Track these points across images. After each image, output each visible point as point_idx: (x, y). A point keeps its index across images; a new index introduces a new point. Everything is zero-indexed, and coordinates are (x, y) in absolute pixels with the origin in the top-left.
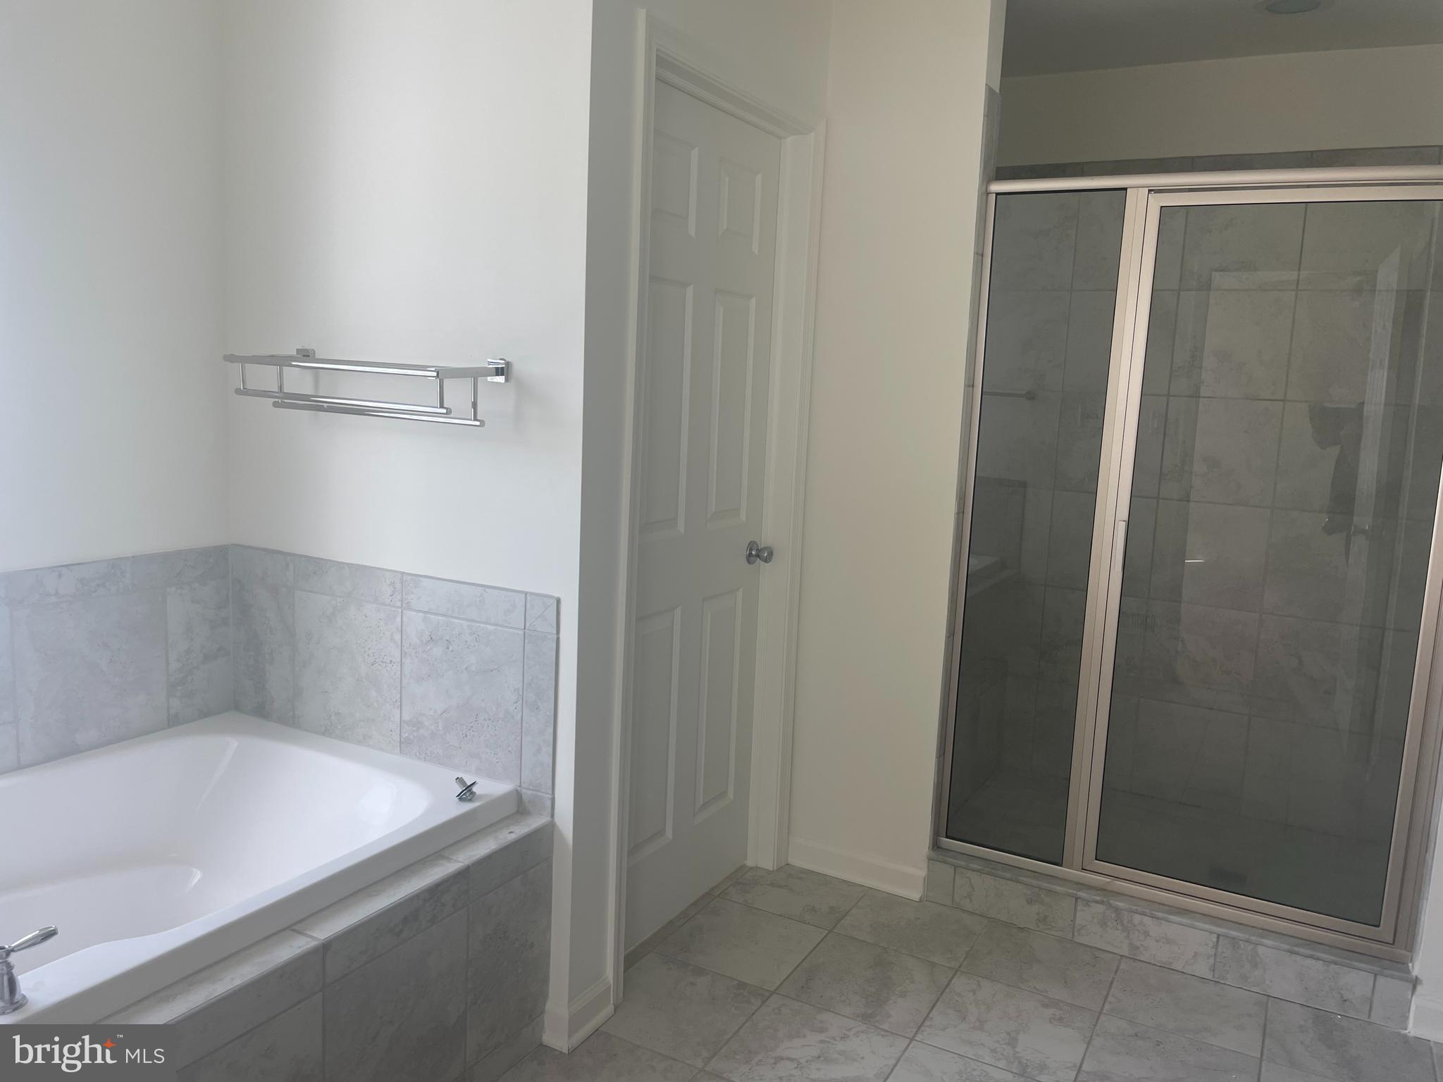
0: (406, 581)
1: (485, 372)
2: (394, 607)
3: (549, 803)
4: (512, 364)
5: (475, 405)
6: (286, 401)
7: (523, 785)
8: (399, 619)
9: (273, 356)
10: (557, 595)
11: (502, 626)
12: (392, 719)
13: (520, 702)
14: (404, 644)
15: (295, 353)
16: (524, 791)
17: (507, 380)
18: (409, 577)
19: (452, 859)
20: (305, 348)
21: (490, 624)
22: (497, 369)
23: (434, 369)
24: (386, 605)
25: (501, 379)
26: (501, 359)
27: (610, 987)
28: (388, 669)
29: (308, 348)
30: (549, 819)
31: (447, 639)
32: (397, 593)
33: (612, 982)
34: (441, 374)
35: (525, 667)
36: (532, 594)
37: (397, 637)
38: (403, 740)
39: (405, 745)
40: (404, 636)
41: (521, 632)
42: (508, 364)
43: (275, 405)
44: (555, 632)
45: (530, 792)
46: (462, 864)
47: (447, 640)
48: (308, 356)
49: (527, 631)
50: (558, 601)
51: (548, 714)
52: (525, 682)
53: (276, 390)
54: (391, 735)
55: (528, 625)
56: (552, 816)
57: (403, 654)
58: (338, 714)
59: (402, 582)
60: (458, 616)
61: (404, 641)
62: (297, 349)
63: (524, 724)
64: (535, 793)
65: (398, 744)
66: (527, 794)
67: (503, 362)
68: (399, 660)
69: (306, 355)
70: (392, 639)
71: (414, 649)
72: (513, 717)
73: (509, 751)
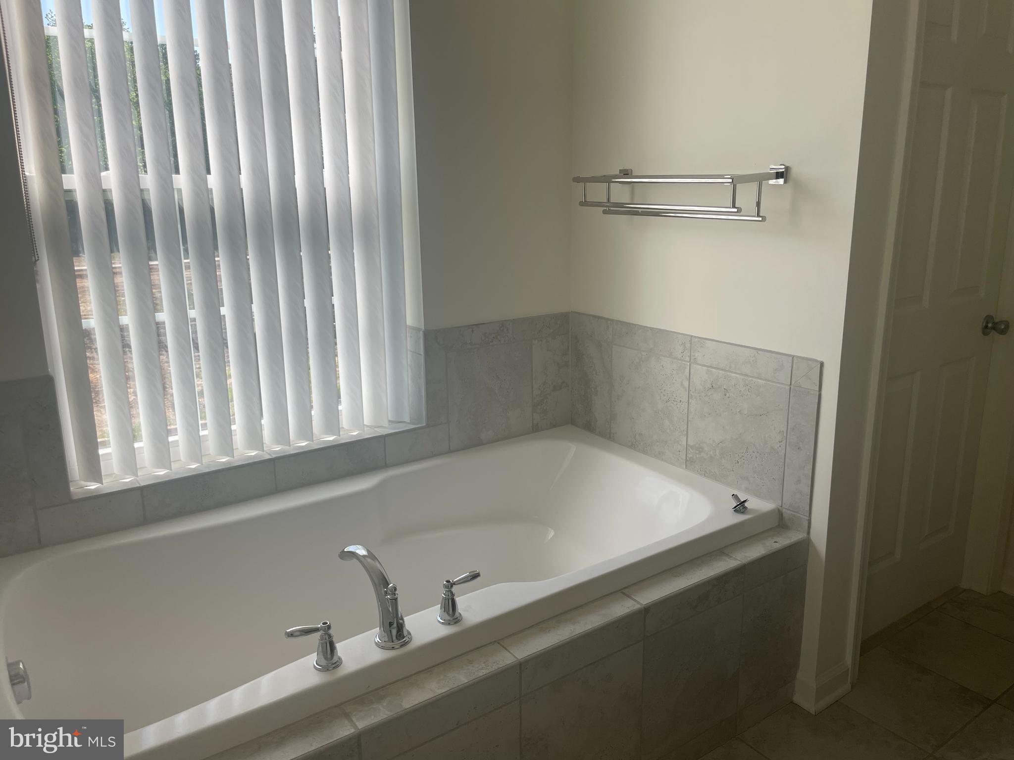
0: (693, 343)
1: (768, 177)
2: (685, 361)
3: (806, 524)
4: (790, 168)
5: (758, 204)
6: (612, 209)
7: (783, 505)
8: (687, 370)
9: (604, 176)
10: (821, 360)
11: (771, 381)
12: (680, 443)
13: (784, 442)
14: (691, 388)
15: (618, 173)
16: (784, 510)
17: (785, 182)
18: (697, 340)
19: (731, 557)
20: (625, 168)
21: (761, 379)
22: (777, 173)
23: (730, 177)
24: (679, 359)
25: (781, 181)
26: (781, 165)
27: (848, 669)
28: (679, 406)
29: (628, 168)
30: (805, 535)
31: (725, 387)
32: (686, 351)
33: (850, 666)
34: (736, 181)
35: (790, 415)
36: (798, 357)
37: (686, 384)
38: (688, 458)
39: (689, 463)
40: (691, 382)
41: (788, 388)
42: (787, 168)
43: (604, 212)
44: (818, 390)
45: (789, 512)
46: (739, 562)
47: (725, 389)
48: (628, 174)
49: (792, 387)
50: (822, 364)
51: (808, 454)
52: (789, 427)
53: (606, 201)
54: (680, 454)
55: (793, 383)
56: (809, 533)
57: (689, 397)
58: (640, 434)
59: (691, 343)
60: (734, 371)
61: (691, 387)
62: (620, 170)
63: (787, 460)
64: (793, 513)
65: (685, 462)
66: (787, 513)
67: (784, 167)
68: (687, 401)
69: (626, 173)
70: (682, 384)
71: (698, 393)
72: (778, 453)
73: (773, 478)
